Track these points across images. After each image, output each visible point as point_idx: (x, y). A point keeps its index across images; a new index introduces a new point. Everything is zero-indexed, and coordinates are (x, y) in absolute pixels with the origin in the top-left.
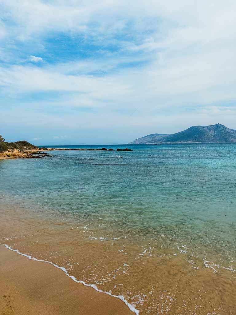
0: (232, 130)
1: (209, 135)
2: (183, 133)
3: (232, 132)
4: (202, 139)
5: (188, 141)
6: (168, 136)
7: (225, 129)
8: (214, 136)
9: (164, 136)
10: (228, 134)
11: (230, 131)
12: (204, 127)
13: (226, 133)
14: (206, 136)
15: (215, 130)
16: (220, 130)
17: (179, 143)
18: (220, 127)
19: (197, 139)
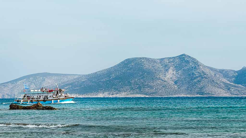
0: (211, 69)
1: (166, 79)
2: (109, 72)
3: (213, 73)
4: (151, 87)
5: (120, 91)
6: (75, 79)
7: (199, 66)
8: (176, 83)
9: (66, 79)
10: (205, 78)
11: (207, 71)
12: (154, 61)
13: (200, 76)
14: (159, 82)
15: (177, 68)
16: (188, 69)
17: (101, 95)
18: (188, 62)
19: (140, 88)
